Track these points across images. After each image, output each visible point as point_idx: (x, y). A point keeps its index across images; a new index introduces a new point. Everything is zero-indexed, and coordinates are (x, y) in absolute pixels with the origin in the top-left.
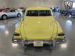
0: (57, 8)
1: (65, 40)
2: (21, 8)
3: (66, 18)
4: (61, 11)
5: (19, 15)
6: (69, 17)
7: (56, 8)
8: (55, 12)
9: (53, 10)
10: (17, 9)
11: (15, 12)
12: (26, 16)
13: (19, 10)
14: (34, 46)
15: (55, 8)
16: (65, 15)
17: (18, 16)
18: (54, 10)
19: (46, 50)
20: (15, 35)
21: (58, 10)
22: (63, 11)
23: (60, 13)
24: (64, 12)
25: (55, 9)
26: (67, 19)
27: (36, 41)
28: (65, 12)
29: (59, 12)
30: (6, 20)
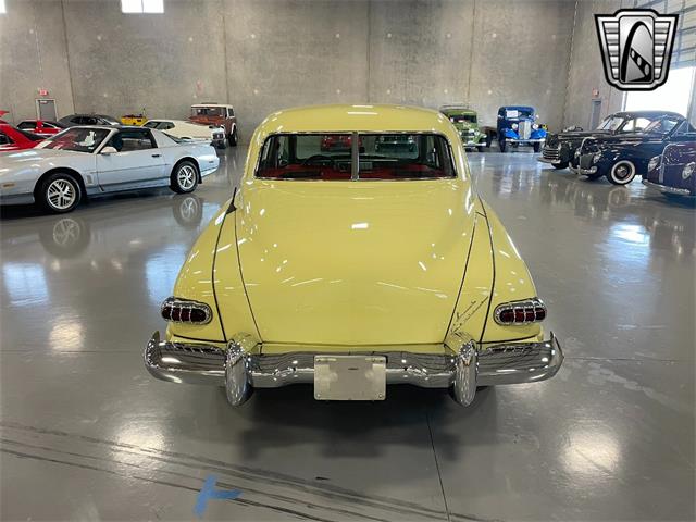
0: (526, 113)
1: (550, 357)
2: (206, 116)
3: (601, 203)
4: (552, 141)
5: (186, 177)
6: (623, 196)
7: (512, 115)
8: (503, 149)
9: (491, 133)
10: (170, 126)
11: (154, 145)
12: (259, 174)
13: (182, 128)
14: (318, 396)
15: (502, 112)
16: (593, 178)
17: (177, 187)
18: (499, 137)
19: (410, 441)
20: (176, 318)
21: (533, 134)
22: (576, 140)
23: (549, 157)
24: (584, 151)
25: (504, 123)
26: (606, 214)
27: (333, 359)
28: (590, 147)
29: (536, 147)
30: (68, 219)
